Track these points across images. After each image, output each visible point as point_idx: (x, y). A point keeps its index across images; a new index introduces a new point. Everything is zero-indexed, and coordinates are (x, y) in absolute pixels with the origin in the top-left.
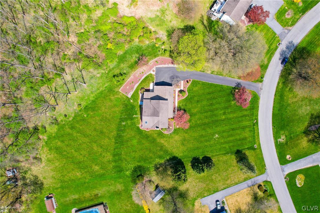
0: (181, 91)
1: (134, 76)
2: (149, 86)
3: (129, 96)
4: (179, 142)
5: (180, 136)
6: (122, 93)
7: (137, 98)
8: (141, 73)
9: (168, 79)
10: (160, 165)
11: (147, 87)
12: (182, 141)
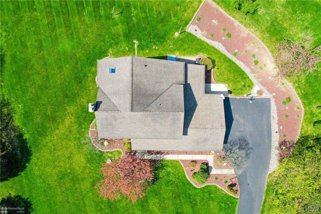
0: (206, 169)
1: (248, 39)
2: (218, 81)
3: (191, 29)
4: (68, 166)
5: (85, 168)
6: (199, 5)
7: (185, 50)
8: (254, 59)
9: (240, 132)
10: (9, 115)
11: (215, 77)
12: (70, 173)
